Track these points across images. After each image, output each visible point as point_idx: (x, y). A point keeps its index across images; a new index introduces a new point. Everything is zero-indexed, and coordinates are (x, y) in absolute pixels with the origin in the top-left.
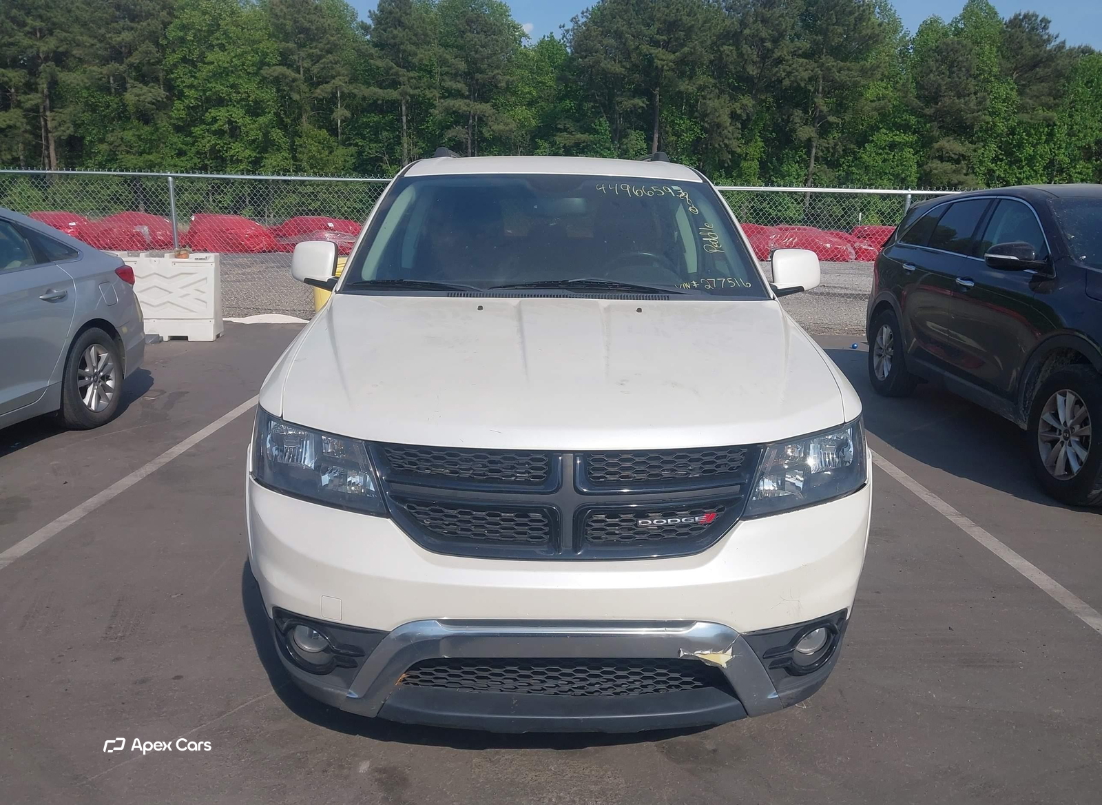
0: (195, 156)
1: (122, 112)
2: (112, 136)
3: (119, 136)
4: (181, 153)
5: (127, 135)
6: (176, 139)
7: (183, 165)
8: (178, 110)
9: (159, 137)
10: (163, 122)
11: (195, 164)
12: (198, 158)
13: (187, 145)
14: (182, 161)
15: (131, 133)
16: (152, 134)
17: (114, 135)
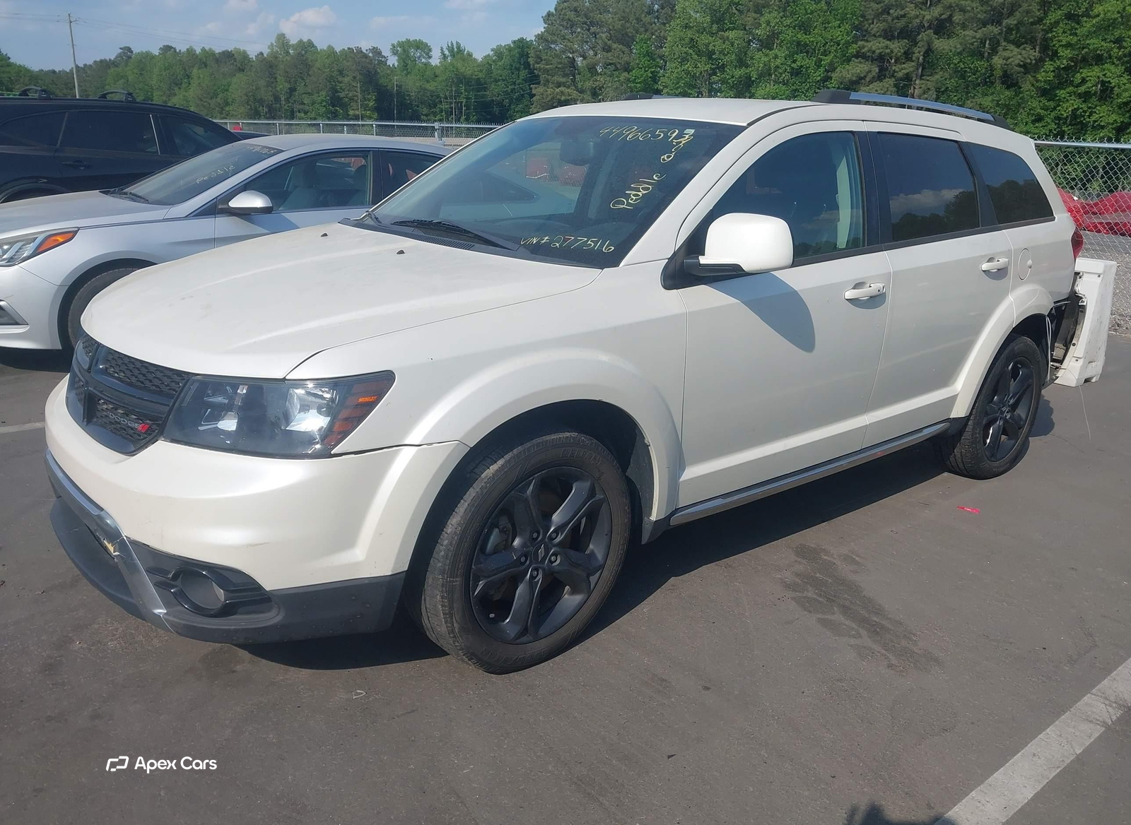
0: (1052, 121)
1: (989, 77)
2: (972, 102)
3: (978, 103)
4: (1039, 119)
5: (986, 101)
6: (1036, 104)
7: (1036, 131)
8: (1047, 73)
9: (1018, 102)
10: (1027, 86)
11: (1050, 131)
12: (1056, 124)
13: (1046, 110)
14: (1037, 127)
15: (990, 98)
16: (1011, 99)
17: (974, 100)
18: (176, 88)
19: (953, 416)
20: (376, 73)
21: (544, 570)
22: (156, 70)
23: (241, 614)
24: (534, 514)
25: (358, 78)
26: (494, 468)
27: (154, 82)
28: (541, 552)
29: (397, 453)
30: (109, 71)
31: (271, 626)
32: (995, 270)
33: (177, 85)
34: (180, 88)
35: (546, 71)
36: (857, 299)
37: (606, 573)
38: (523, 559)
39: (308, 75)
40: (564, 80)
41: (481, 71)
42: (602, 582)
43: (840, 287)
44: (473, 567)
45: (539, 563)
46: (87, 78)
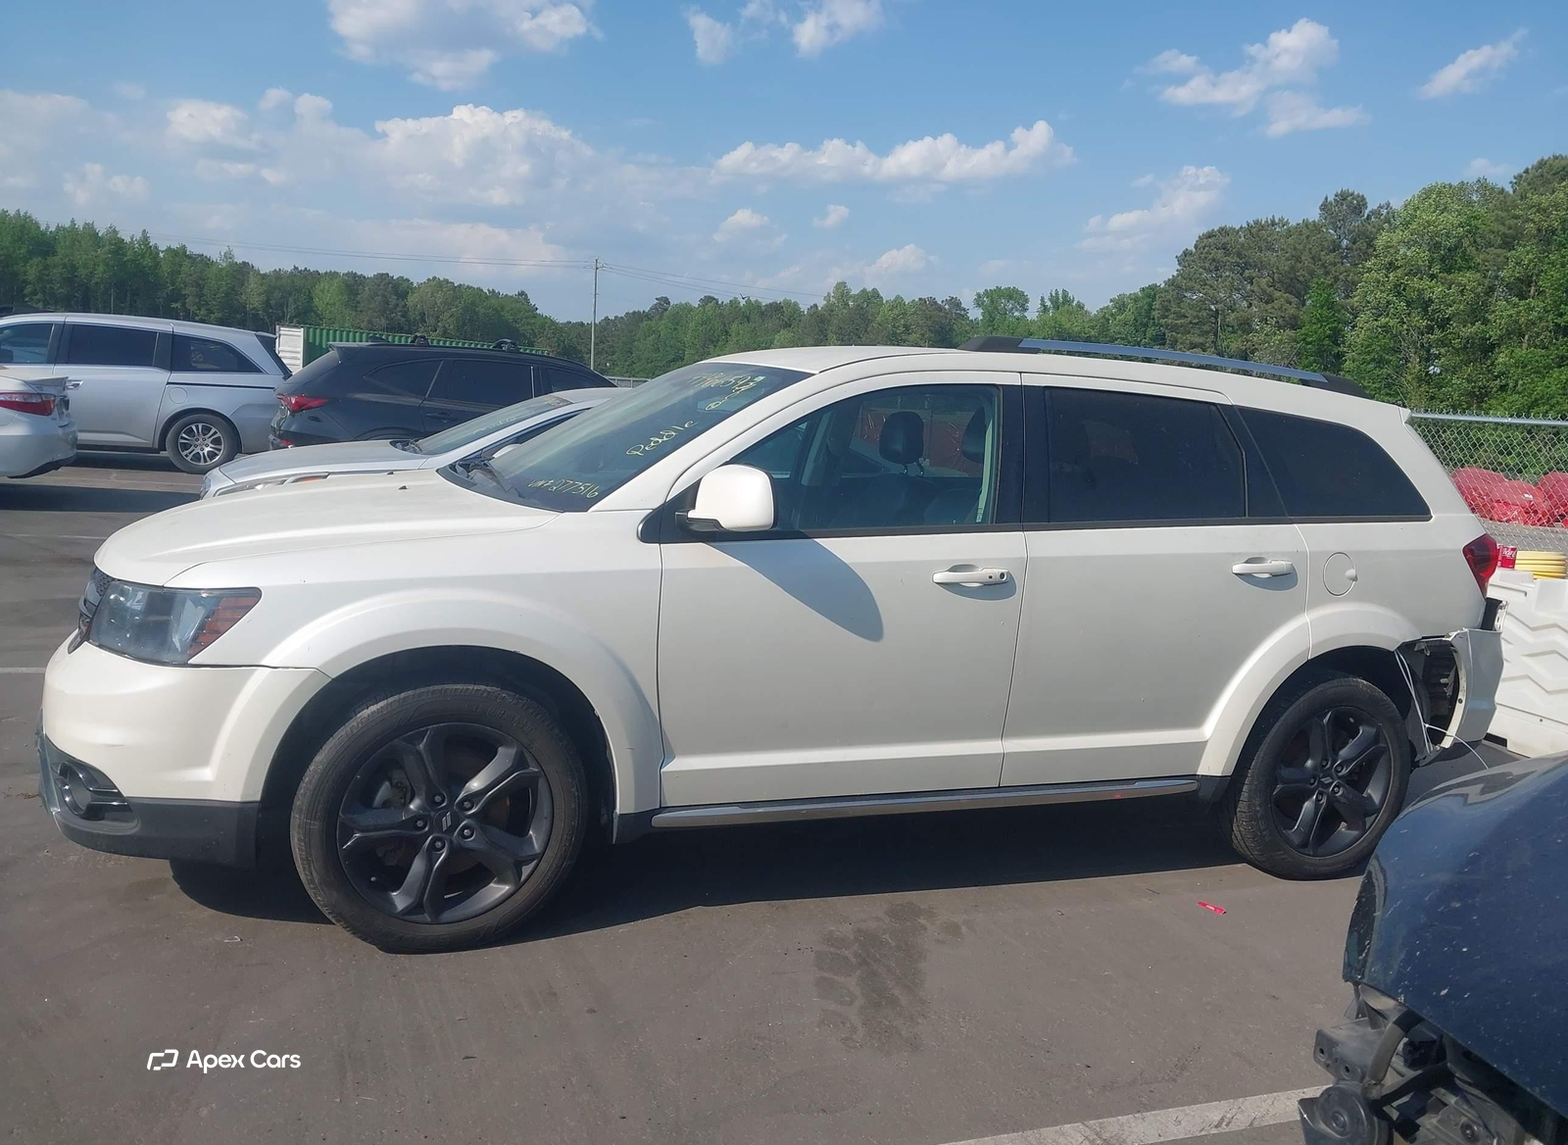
18: (711, 347)
19: (1202, 771)
20: (951, 330)
21: (451, 842)
22: (692, 325)
23: (108, 819)
24: (430, 772)
25: (926, 336)
26: (373, 708)
27: (687, 339)
28: (447, 821)
29: (253, 672)
30: (641, 325)
31: (129, 836)
32: (1267, 576)
33: (713, 342)
34: (715, 346)
35: (1174, 328)
36: (958, 583)
37: (543, 865)
38: (420, 824)
39: (866, 331)
40: (1201, 340)
41: (1093, 328)
42: (536, 875)
43: (935, 566)
44: (341, 814)
45: (443, 833)
46: (616, 333)
